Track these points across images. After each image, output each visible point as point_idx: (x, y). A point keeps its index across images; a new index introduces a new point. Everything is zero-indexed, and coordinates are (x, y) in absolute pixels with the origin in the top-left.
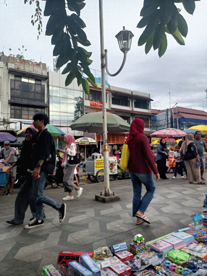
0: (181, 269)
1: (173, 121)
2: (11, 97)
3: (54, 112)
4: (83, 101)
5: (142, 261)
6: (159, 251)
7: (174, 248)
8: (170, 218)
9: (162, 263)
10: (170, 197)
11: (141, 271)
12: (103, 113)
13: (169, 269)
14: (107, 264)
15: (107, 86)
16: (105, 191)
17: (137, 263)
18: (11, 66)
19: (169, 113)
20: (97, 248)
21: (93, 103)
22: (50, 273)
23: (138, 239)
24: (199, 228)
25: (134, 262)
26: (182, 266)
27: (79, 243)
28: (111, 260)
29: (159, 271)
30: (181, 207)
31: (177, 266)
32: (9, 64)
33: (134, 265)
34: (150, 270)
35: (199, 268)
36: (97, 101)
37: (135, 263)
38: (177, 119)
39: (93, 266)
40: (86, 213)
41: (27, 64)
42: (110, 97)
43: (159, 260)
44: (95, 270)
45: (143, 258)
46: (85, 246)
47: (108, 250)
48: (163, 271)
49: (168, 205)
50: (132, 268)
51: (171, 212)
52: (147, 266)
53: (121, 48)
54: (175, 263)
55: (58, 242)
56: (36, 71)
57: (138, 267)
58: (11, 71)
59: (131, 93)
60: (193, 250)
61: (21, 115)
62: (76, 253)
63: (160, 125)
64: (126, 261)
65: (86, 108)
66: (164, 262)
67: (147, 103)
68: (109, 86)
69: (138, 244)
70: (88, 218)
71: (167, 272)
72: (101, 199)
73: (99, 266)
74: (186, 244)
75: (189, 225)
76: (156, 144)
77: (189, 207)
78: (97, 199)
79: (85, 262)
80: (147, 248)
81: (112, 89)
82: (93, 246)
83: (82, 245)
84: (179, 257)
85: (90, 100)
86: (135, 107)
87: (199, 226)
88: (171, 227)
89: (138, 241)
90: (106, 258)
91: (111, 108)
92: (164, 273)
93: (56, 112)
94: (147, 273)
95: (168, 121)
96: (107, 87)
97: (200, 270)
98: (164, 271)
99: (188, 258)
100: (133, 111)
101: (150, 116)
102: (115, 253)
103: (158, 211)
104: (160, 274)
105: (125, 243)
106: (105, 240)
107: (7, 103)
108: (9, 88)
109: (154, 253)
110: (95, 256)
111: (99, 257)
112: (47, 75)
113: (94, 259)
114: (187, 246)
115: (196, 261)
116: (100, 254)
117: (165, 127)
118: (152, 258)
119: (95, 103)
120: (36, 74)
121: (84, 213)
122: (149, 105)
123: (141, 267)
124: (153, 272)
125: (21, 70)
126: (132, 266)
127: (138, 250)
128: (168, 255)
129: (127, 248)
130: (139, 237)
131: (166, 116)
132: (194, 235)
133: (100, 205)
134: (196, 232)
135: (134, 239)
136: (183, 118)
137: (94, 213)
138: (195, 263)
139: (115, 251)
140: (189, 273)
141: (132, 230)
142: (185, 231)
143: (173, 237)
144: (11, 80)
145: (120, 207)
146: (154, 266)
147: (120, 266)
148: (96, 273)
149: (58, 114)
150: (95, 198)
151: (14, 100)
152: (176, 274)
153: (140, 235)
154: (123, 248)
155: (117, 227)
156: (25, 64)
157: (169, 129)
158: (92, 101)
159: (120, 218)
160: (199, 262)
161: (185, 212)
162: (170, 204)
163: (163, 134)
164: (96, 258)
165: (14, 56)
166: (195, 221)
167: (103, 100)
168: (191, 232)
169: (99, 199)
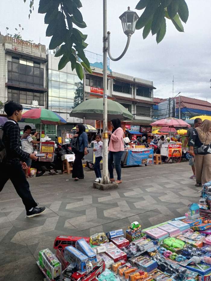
0: (175, 256)
1: (175, 111)
2: (8, 79)
3: (52, 97)
4: (84, 87)
5: (138, 247)
6: (154, 238)
7: (170, 236)
8: (167, 207)
9: (157, 249)
10: (168, 186)
11: (137, 256)
12: (104, 100)
13: (164, 255)
14: (103, 249)
15: (109, 71)
16: (104, 179)
17: (133, 249)
18: (9, 46)
19: (172, 102)
20: (93, 234)
21: (93, 90)
22: (46, 256)
23: (134, 226)
24: (196, 217)
25: (129, 248)
26: (176, 253)
27: (75, 229)
28: (107, 246)
29: (154, 257)
30: (178, 196)
31: (172, 253)
32: (6, 44)
33: (130, 251)
34: (145, 256)
35: (193, 255)
36: (98, 87)
37: (131, 249)
38: (180, 109)
39: (89, 251)
40: (84, 200)
41: (25, 45)
42: (111, 83)
43: (154, 247)
44: (91, 254)
45: (139, 245)
46: (81, 232)
47: (104, 236)
48: (157, 257)
49: (166, 194)
50: (127, 254)
51: (168, 201)
52: (142, 252)
53: (125, 31)
54: (170, 250)
55: (55, 227)
56: (34, 53)
57: (134, 253)
58: (8, 52)
59: (133, 80)
60: (188, 238)
61: (19, 99)
62: (73, 238)
63: (162, 114)
64: (122, 247)
65: (86, 94)
66: (159, 249)
67: (150, 91)
68: (111, 72)
69: (134, 231)
70: (85, 204)
71: (161, 258)
72: (99, 187)
73: (95, 251)
74: (181, 233)
75: (186, 214)
76: (157, 134)
77: (186, 197)
78: (95, 186)
79: (81, 247)
80: (143, 235)
81: (113, 75)
82: (89, 232)
83: (79, 231)
84: (174, 244)
85: (91, 86)
86: (137, 95)
87: (195, 215)
88: (167, 215)
89: (134, 228)
90: (102, 243)
91: (112, 95)
92: (158, 259)
93: (56, 97)
94: (142, 258)
95: (169, 110)
96: (109, 73)
97: (194, 257)
98: (159, 258)
99: (183, 245)
100: (134, 99)
101: (152, 105)
102: (112, 239)
103: (155, 200)
104: (154, 260)
105: (121, 230)
106: (102, 226)
107: (4, 86)
108: (7, 70)
109: (150, 240)
110: (91, 242)
111: (95, 242)
112: (46, 58)
113: (91, 244)
114: (183, 234)
115: (191, 248)
116: (97, 239)
117: (166, 117)
118: (147, 244)
119: (96, 90)
120: (35, 56)
121: (82, 200)
122: (152, 93)
123: (137, 253)
124: (148, 258)
125: (19, 51)
126: (128, 252)
127: (134, 237)
128: (163, 242)
129: (123, 234)
130: (136, 224)
131: (168, 106)
132: (190, 224)
133: (97, 193)
134: (192, 221)
135: (131, 226)
136: (185, 108)
137: (92, 200)
138: (190, 251)
139: (111, 237)
140: (182, 259)
141: (129, 218)
142: (181, 220)
143: (170, 225)
144: (8, 61)
145: (118, 195)
146: (149, 253)
147: (116, 251)
148: (92, 257)
149: (57, 99)
150: (93, 185)
151: (12, 83)
152: (170, 260)
153: (136, 223)
154: (119, 235)
155: (114, 214)
156: (23, 44)
157: (170, 119)
158: (93, 87)
159: (118, 206)
160: (193, 250)
161: (182, 202)
162: (167, 194)
163: (164, 123)
164: (92, 244)
165: (11, 36)
166: (191, 211)
167: (105, 86)
168: (187, 220)
169: (97, 186)
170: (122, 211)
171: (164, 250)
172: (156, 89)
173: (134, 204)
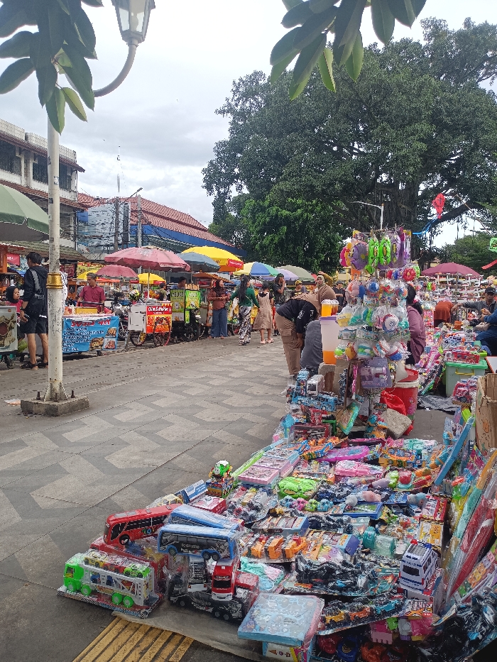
0: (315, 503)
1: (129, 229)
5: (248, 505)
7: (281, 476)
8: (226, 431)
10: (191, 392)
23: (222, 469)
27: (76, 505)
30: (228, 409)
31: (306, 501)
38: (140, 225)
40: (28, 443)
43: (270, 499)
50: (244, 519)
55: (17, 514)
59: (24, 138)
69: (224, 479)
70: (43, 453)
74: (292, 467)
77: (242, 408)
78: (28, 409)
80: (235, 484)
83: (91, 508)
84: (302, 486)
86: (35, 178)
87: (290, 436)
89: (224, 474)
94: (276, 519)
95: (117, 227)
101: (75, 209)
105: (202, 482)
109: (254, 490)
115: (329, 487)
127: (225, 491)
128: (280, 488)
129: (207, 490)
131: (115, 215)
135: (215, 472)
136: (150, 224)
138: (330, 491)
139: (191, 499)
145: (104, 422)
153: (225, 463)
155: (136, 461)
157: (148, 248)
161: (244, 418)
162: (204, 407)
163: (139, 258)
166: (286, 428)
169: (35, 409)
170: (146, 451)
171: (291, 500)
172: (83, 171)
173: (158, 433)
